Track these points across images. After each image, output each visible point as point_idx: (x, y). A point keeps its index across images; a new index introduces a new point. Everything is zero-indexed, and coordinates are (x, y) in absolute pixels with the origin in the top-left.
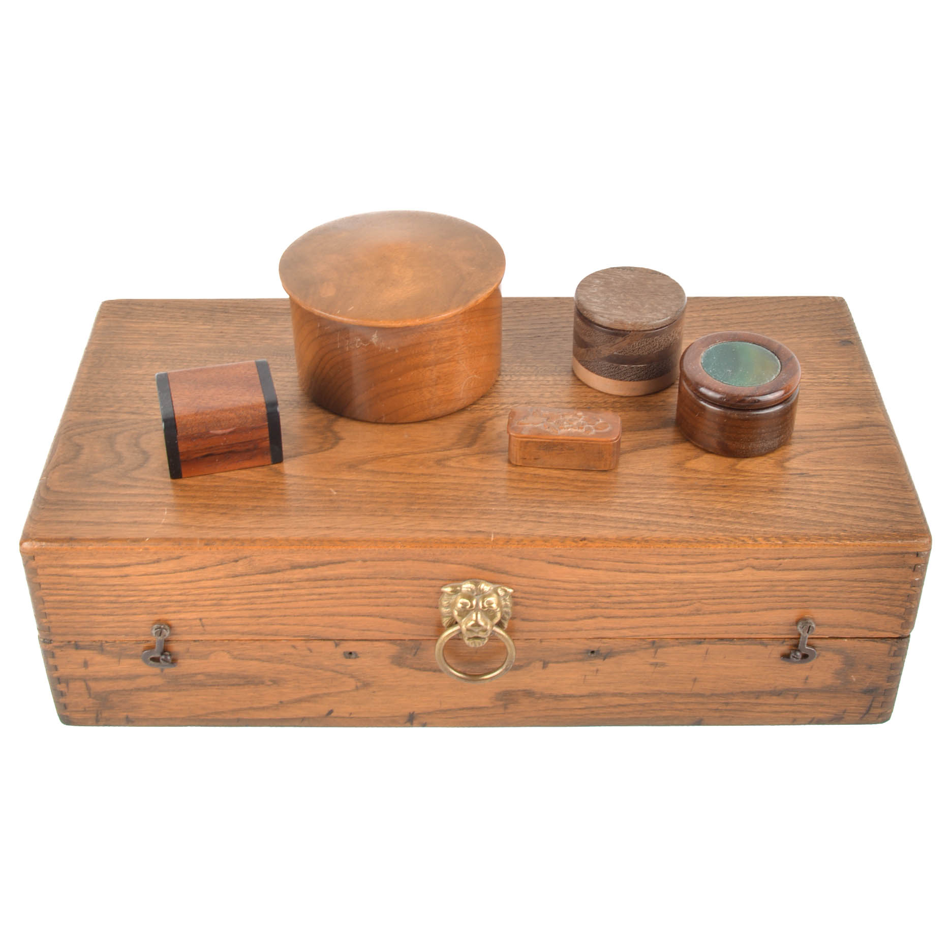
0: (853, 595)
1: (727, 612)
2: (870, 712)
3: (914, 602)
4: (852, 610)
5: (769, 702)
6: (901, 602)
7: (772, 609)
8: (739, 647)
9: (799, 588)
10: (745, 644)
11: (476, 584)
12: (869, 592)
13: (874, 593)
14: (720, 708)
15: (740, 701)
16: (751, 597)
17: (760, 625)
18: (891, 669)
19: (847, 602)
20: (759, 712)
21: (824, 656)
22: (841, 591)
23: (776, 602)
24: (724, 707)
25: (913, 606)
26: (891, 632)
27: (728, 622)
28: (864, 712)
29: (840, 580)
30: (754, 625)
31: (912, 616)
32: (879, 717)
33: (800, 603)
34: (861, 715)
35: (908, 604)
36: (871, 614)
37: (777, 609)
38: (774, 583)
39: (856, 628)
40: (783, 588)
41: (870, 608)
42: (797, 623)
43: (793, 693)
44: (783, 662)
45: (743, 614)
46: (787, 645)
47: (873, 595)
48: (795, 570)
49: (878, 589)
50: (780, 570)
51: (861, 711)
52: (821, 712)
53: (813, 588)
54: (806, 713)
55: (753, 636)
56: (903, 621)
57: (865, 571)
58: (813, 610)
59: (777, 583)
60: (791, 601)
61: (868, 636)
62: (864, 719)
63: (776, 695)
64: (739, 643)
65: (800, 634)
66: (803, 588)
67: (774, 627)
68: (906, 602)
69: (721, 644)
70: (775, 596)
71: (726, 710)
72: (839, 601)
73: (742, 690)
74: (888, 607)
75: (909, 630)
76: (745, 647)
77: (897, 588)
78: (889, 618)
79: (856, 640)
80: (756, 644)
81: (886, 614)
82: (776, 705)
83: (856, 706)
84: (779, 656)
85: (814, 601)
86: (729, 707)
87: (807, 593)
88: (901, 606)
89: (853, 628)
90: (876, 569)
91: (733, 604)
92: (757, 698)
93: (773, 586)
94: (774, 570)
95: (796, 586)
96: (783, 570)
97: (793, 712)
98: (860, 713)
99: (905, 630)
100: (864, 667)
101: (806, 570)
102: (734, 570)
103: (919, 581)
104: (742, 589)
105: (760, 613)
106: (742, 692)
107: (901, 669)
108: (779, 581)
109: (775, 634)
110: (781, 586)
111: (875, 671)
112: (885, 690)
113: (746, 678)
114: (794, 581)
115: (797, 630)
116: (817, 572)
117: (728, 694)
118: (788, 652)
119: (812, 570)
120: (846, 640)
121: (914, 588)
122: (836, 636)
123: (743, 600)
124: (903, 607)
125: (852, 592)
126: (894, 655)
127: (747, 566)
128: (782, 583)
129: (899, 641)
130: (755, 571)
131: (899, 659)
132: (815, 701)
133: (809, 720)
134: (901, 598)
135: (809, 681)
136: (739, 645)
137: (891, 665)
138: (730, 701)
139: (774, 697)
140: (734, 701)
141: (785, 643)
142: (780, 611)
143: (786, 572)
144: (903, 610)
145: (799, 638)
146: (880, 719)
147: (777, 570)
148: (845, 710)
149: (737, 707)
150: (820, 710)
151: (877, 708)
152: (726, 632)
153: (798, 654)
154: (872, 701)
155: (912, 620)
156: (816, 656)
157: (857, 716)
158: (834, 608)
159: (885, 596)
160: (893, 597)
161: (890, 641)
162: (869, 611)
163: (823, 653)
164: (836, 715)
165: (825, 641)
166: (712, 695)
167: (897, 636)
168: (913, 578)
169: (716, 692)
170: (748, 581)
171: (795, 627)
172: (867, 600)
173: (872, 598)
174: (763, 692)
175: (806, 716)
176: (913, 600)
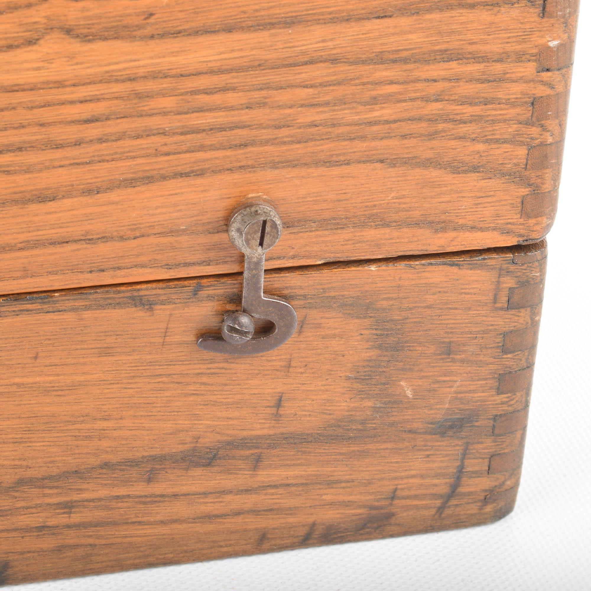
0: (378, 113)
1: (15, 202)
2: (462, 489)
3: (551, 124)
4: (378, 165)
5: (185, 489)
6: (514, 127)
7: (149, 180)
8: (69, 317)
9: (217, 99)
10: (87, 308)
12: (422, 98)
13: (437, 100)
14: (52, 522)
15: (103, 493)
16: (78, 143)
17: (122, 238)
18: (505, 351)
19: (363, 138)
20: (163, 523)
21: (319, 326)
22: (342, 101)
23: (157, 153)
24: (62, 519)
25: (550, 140)
26: (494, 229)
27: (23, 237)
28: (444, 490)
29: (334, 60)
30: (104, 239)
31: (548, 174)
32: (485, 501)
33: (229, 153)
34: (438, 503)
35: (534, 131)
36: (434, 173)
37: (164, 178)
38: (140, 87)
39: (400, 224)
40: (169, 103)
41: (429, 154)
42: (227, 221)
43: (248, 452)
44: (207, 354)
45: (67, 202)
46: (210, 298)
47: (434, 108)
48: (196, 33)
49: (447, 85)
50: (152, 37)
51: (437, 490)
52: (332, 504)
53: (257, 95)
54: (292, 511)
55: (107, 279)
56: (524, 191)
57: (405, 22)
58: (270, 174)
59: (151, 86)
60: (202, 148)
61: (433, 249)
62: (447, 512)
63: (198, 465)
64: (70, 304)
65: (241, 258)
66: (232, 98)
67: (164, 240)
68: (528, 123)
69: (17, 314)
70: (149, 133)
71: (68, 527)
72: (339, 138)
73: (105, 457)
74: (480, 147)
75: (545, 221)
76: (87, 315)
77: (501, 79)
78: (483, 183)
79: (402, 265)
80: (119, 305)
81: (475, 169)
82: (205, 494)
83: (422, 476)
84: (190, 338)
85: (266, 142)
86: (76, 518)
87: (245, 116)
88: (512, 141)
89: (387, 225)
90: (435, 16)
91: (29, 170)
92: (149, 480)
93: (140, 96)
94: (133, 38)
95: (207, 92)
96: (162, 36)
97: (255, 512)
98: (435, 496)
99: (532, 221)
100: (432, 349)
101: (229, 29)
102: (10, 47)
103: (561, 45)
104: (46, 114)
105: (113, 196)
106: (106, 465)
107: (532, 348)
108: (154, 76)
109: (168, 267)
110: (162, 94)
111: (462, 361)
112: (495, 418)
113: (106, 419)
114: (199, 74)
115: (233, 245)
116: (263, 36)
117: (66, 475)
118: (213, 322)
119: (250, 29)
120: (373, 268)
121: (546, 75)
122: (343, 257)
123: (58, 154)
124: (522, 144)
125: (374, 101)
126: (511, 305)
127: (50, 29)
128: (166, 84)
129: (520, 257)
130: (76, 46)
131: (524, 315)
132: (311, 470)
133: (302, 532)
134: (512, 112)
135: (287, 409)
136: (74, 310)
137: (505, 335)
138: (75, 497)
139: (198, 472)
140: (85, 495)
141: (203, 293)
142: (172, 184)
143: (173, 44)
144: (522, 152)
145: (241, 273)
146: (489, 509)
147: (143, 38)
148: (396, 490)
149: (99, 514)
150: (328, 498)
151: (478, 474)
152: (26, 273)
153: (245, 320)
154: (464, 455)
155: (547, 187)
156: (296, 325)
157: (426, 507)
158: (328, 163)
159: (469, 110)
160: (492, 111)
161: (495, 260)
162: (428, 163)
163: (314, 315)
164: (372, 508)
165: (315, 276)
166: (21, 482)
167: (512, 241)
168: (542, 41)
169: (30, 473)
170: (60, 84)
171: (224, 236)
172: (415, 127)
173: (432, 120)
174: (161, 459)
175: (291, 520)
176: (547, 118)
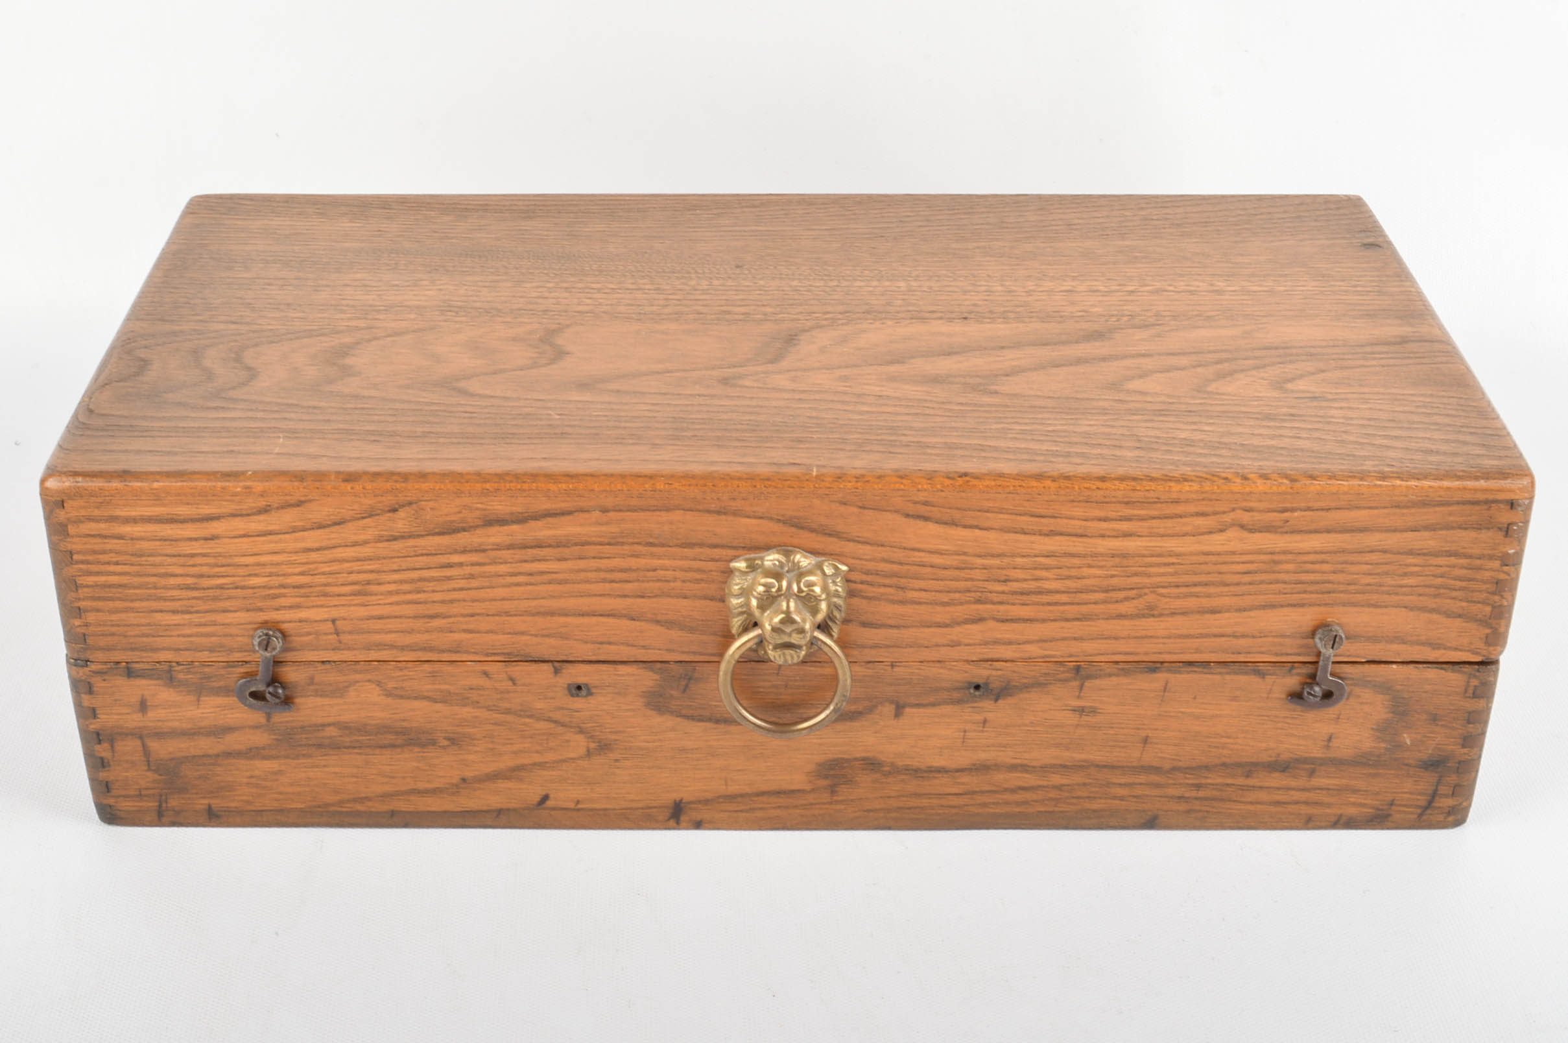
0: (1406, 581)
1: (1199, 612)
2: (1434, 804)
3: (1505, 594)
4: (1403, 609)
5: (1266, 784)
6: (1485, 595)
7: (1273, 606)
8: (1217, 677)
9: (1317, 567)
10: (1227, 673)
11: (787, 554)
12: (1433, 576)
13: (1441, 577)
14: (1187, 795)
15: (1219, 780)
16: (1238, 584)
17: (1253, 637)
18: (1469, 722)
19: (1397, 594)
20: (1251, 803)
21: (1359, 697)
22: (1386, 573)
23: (1280, 593)
24: (1194, 794)
25: (1506, 603)
26: (1468, 651)
27: (1199, 631)
28: (1424, 803)
29: (1385, 552)
30: (1244, 636)
31: (1503, 622)
32: (1449, 814)
33: (1320, 596)
34: (1419, 811)
35: (1496, 598)
36: (1435, 616)
37: (1282, 606)
38: (1276, 557)
39: (1412, 643)
40: (1291, 567)
41: (1434, 606)
42: (1313, 634)
43: (1308, 766)
44: (1292, 706)
45: (1227, 615)
46: (1298, 674)
47: (1439, 581)
48: (1310, 532)
49: (1448, 569)
50: (1286, 533)
51: (1419, 803)
52: (1354, 804)
53: (1340, 567)
54: (1329, 805)
55: (1241, 658)
56: (1488, 631)
57: (1426, 534)
58: (1341, 609)
59: (1282, 557)
60: (1305, 592)
61: (1431, 659)
62: (1425, 817)
63: (1276, 770)
64: (1219, 670)
65: (1319, 654)
66: (1325, 567)
67: (1276, 640)
68: (1494, 593)
69: (1189, 672)
70: (1277, 582)
71: (1196, 799)
72: (1383, 593)
73: (1224, 760)
74: (1464, 604)
75: (1499, 648)
76: (1228, 677)
77: (1479, 568)
78: (1464, 624)
79: (1411, 666)
80: (1246, 673)
81: (1460, 616)
82: (1278, 789)
83: (1411, 793)
84: (1283, 696)
85: (1342, 592)
86: (1201, 794)
87: (1332, 577)
88: (1484, 602)
89: (1404, 643)
90: (1444, 532)
91: (1209, 596)
92: (1247, 776)
93: (1276, 562)
94: (1276, 532)
95: (1313, 563)
96: (1292, 532)
97: (1306, 803)
98: (1418, 807)
99: (1491, 648)
100: (1424, 717)
101: (1328, 531)
102: (1211, 533)
103: (1514, 553)
104: (1224, 568)
105: (1252, 614)
106: (1224, 765)
107: (1485, 723)
108: (1284, 552)
109: (1277, 654)
110: (1287, 562)
111: (1442, 726)
112: (1459, 762)
113: (1228, 737)
114: (1309, 553)
115: (1315, 646)
116: (1346, 536)
117: (1200, 767)
118: (1298, 688)
119: (1340, 532)
120: (1394, 666)
121: (1506, 568)
122: (1377, 659)
123: (1226, 589)
124: (1489, 604)
125: (1405, 574)
126: (1475, 696)
127: (1233, 525)
128: (1290, 557)
129: (1482, 668)
130: (1245, 534)
131: (1482, 703)
132: (1344, 782)
133: (1333, 819)
134: (1484, 587)
135: (1334, 743)
136: (1220, 673)
137: (1470, 713)
138: (1203, 781)
139: (1276, 775)
140: (1209, 781)
141: (1295, 671)
142: (1286, 610)
143: (1298, 537)
144: (1488, 609)
145: (1317, 663)
146: (1451, 819)
147: (1282, 533)
148: (1393, 800)
149: (1216, 793)
150: (1352, 800)
151: (1446, 796)
152: (1198, 651)
153: (1317, 689)
154: (1439, 783)
155: (1502, 630)
156: (1346, 695)
157: (1411, 813)
158: (1375, 606)
159: (1459, 584)
160: (1472, 585)
161: (1467, 669)
162: (1432, 611)
163: (1357, 690)
164: (1378, 809)
165: (1360, 668)
166: (1175, 769)
167: (1478, 659)
168: (1504, 550)
169: (1180, 764)
170: (1233, 553)
171: (1310, 641)
172: (1427, 590)
173: (1438, 587)
174: (1255, 764)
175: (1328, 811)
176: (1505, 591)
